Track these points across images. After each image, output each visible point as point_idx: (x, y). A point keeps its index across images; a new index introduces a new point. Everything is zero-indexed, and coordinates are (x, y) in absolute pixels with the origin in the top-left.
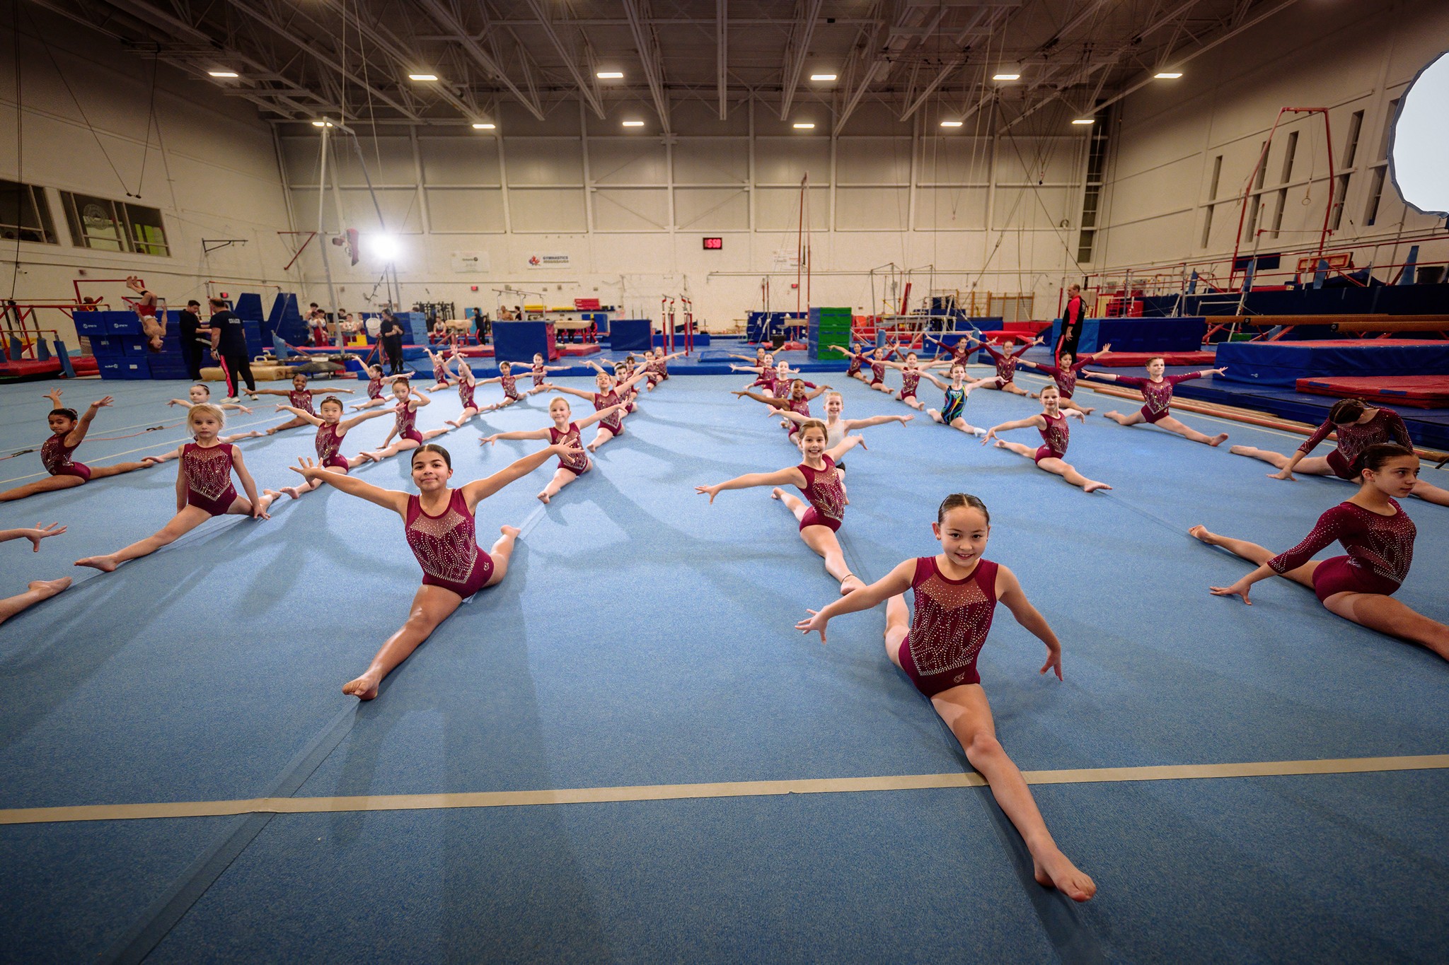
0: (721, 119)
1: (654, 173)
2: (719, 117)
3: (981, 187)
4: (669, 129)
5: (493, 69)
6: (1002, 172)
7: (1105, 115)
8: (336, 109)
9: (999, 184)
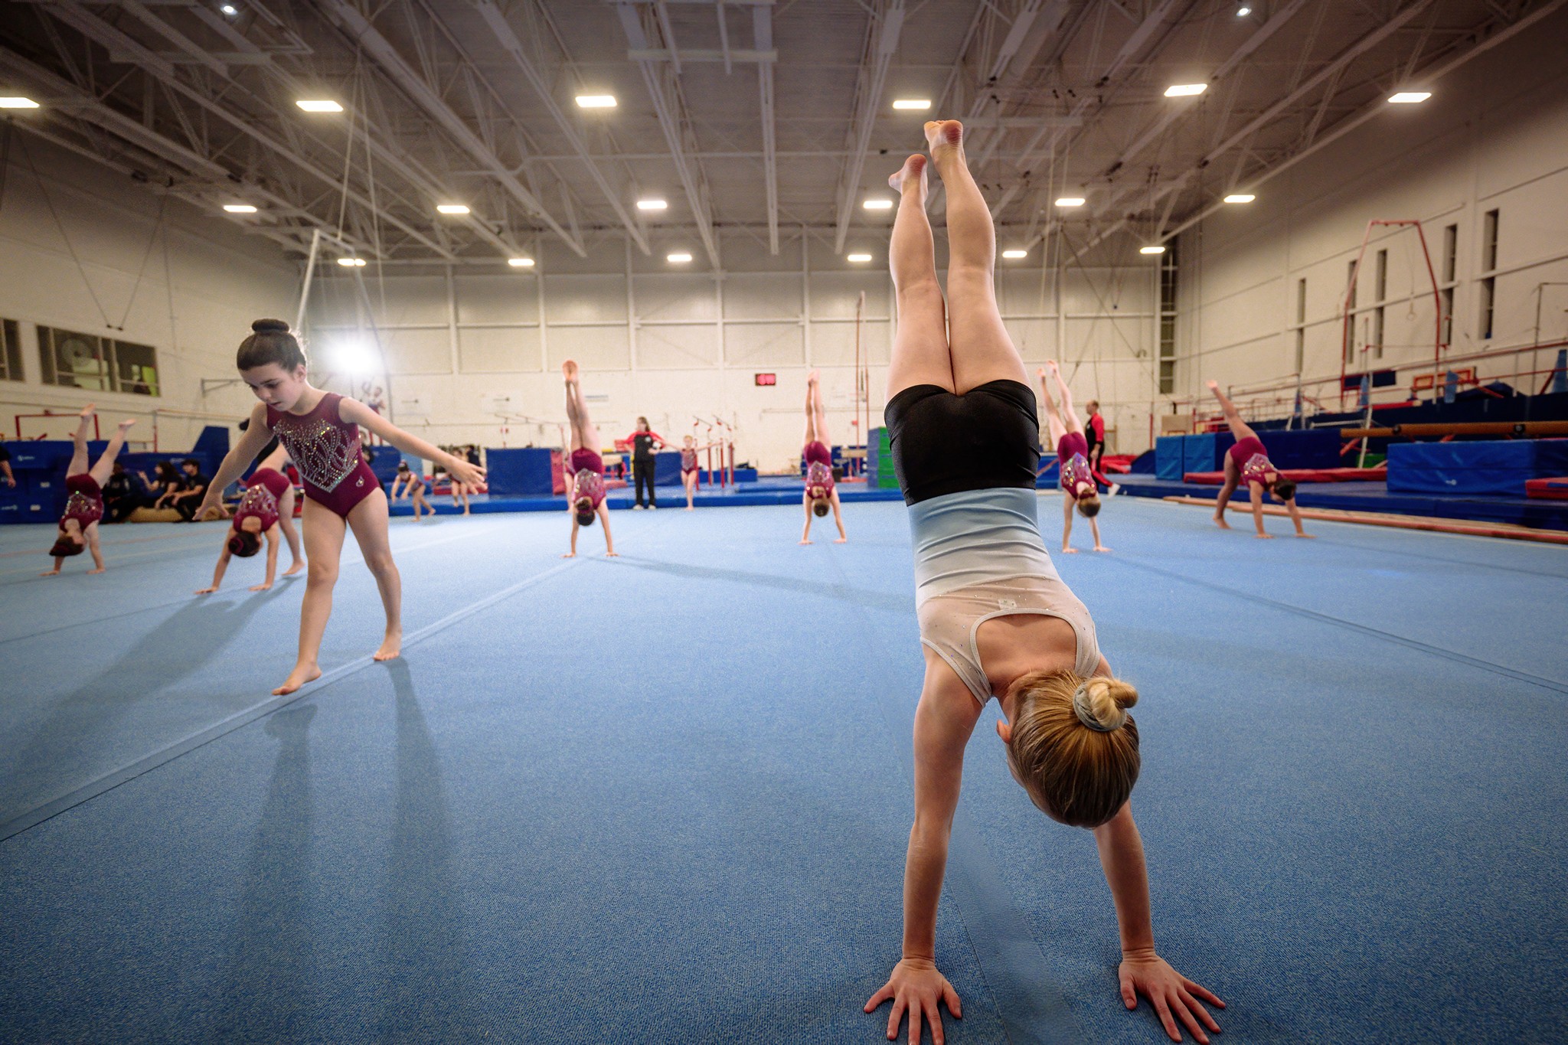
0: (773, 253)
1: (704, 309)
2: (771, 252)
3: (1049, 318)
4: (718, 265)
5: (532, 205)
6: (1070, 304)
7: (1173, 245)
8: (365, 247)
9: (1069, 315)
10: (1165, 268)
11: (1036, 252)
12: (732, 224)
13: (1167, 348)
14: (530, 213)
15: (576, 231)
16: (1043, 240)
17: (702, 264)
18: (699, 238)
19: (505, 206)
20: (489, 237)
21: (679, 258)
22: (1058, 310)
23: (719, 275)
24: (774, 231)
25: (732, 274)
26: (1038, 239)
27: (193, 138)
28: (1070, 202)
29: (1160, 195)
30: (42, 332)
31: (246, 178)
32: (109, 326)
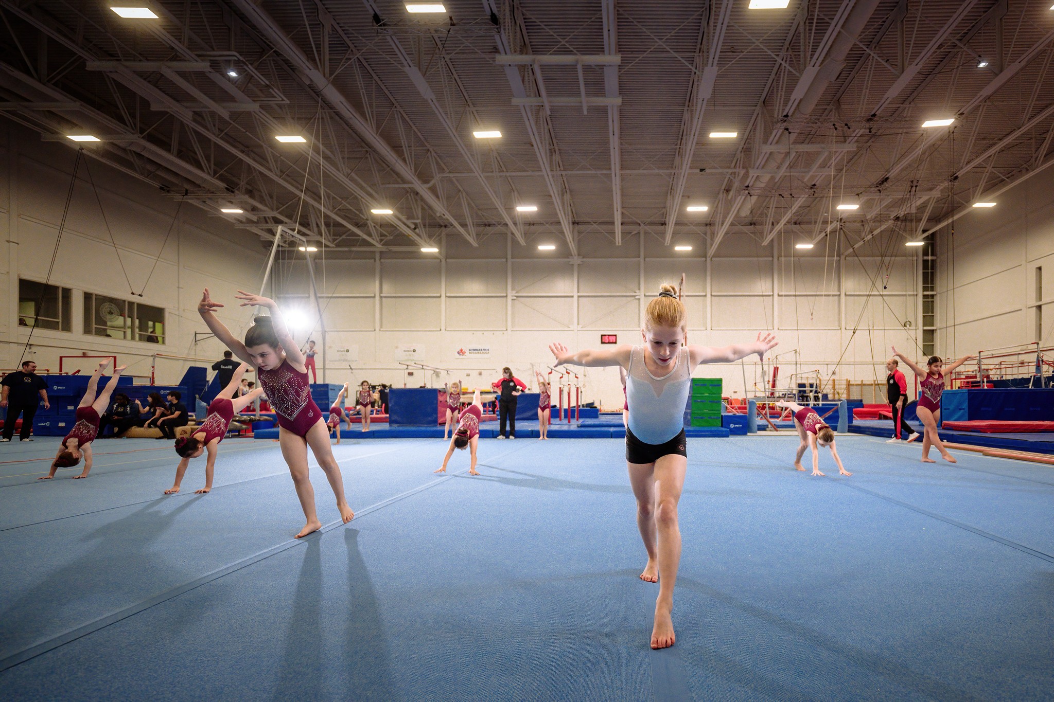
0: (617, 244)
1: (564, 286)
2: (615, 243)
3: (833, 295)
4: (576, 253)
5: (440, 208)
6: (850, 284)
7: (931, 241)
8: (318, 238)
9: (847, 293)
10: (926, 258)
11: (821, 245)
12: (588, 223)
13: (929, 318)
14: (438, 215)
15: (472, 229)
16: (826, 235)
17: (563, 252)
18: (562, 233)
19: (420, 209)
20: (409, 232)
21: (547, 247)
22: (839, 290)
23: (576, 260)
24: (618, 228)
25: (585, 260)
26: (823, 234)
27: (203, 162)
28: (848, 207)
29: (919, 202)
30: (88, 296)
31: (238, 189)
32: (133, 293)
